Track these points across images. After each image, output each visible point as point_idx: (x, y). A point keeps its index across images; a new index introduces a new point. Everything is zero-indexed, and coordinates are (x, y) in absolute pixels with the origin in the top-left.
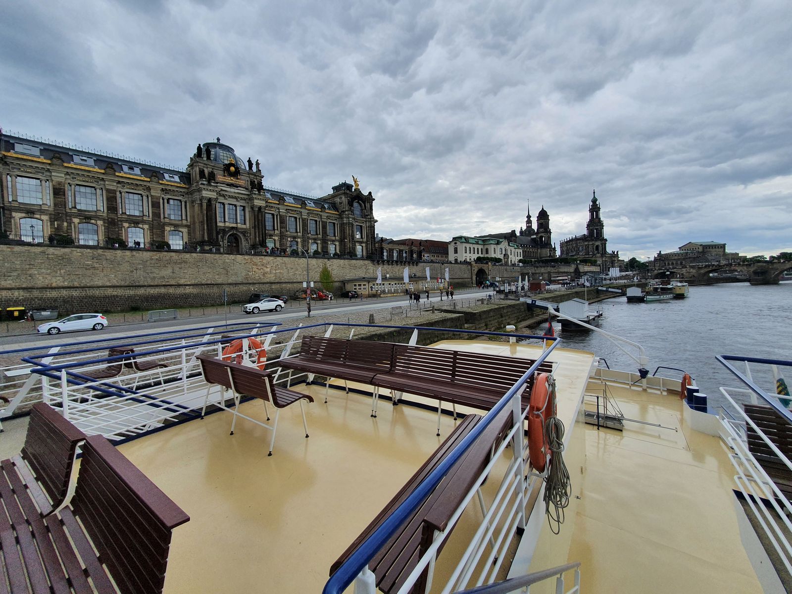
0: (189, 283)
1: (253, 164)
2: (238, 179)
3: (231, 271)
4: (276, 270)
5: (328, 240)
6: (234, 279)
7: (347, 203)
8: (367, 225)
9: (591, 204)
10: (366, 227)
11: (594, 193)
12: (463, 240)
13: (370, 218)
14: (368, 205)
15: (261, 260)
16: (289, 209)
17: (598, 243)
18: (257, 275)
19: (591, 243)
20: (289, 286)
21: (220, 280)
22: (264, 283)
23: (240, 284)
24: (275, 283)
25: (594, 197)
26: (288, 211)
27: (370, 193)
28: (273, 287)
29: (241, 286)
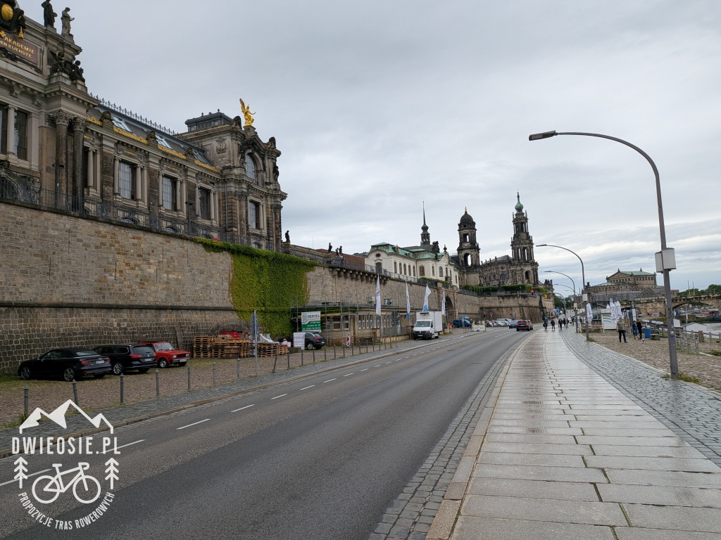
1: (56, 15)
4: (168, 273)
8: (269, 203)
9: (515, 212)
10: (267, 208)
11: (518, 197)
12: (391, 250)
13: (275, 190)
14: (269, 163)
17: (528, 268)
19: (519, 268)
20: (196, 317)
24: (164, 308)
25: (519, 202)
26: (120, 146)
27: (272, 140)
28: (163, 319)
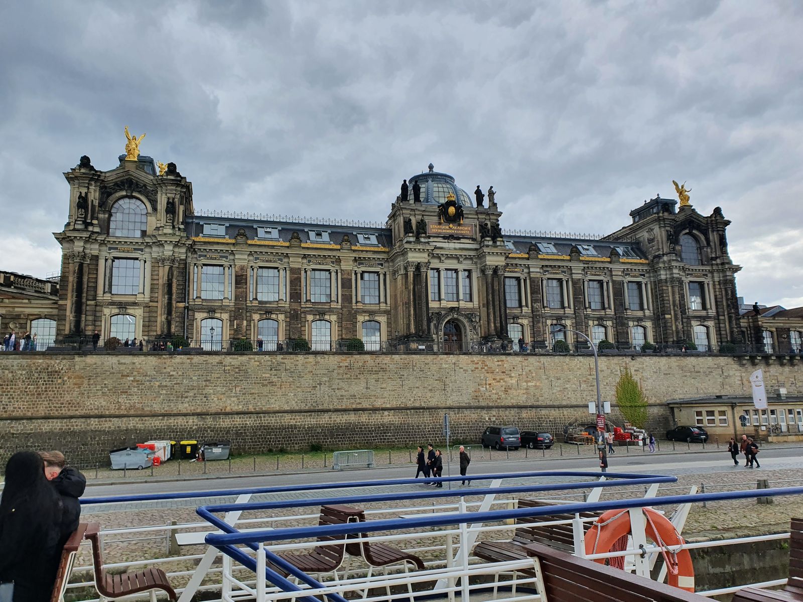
0: (388, 406)
1: (484, 195)
2: (460, 225)
3: (451, 385)
5: (627, 319)
6: (456, 399)
7: (665, 239)
8: (716, 279)
10: (714, 285)
13: (723, 264)
14: (714, 237)
15: (500, 363)
16: (547, 266)
18: (493, 391)
20: (554, 413)
21: (434, 400)
22: (507, 407)
23: (466, 408)
26: (545, 269)
27: (717, 211)
28: (524, 415)
29: (467, 412)
